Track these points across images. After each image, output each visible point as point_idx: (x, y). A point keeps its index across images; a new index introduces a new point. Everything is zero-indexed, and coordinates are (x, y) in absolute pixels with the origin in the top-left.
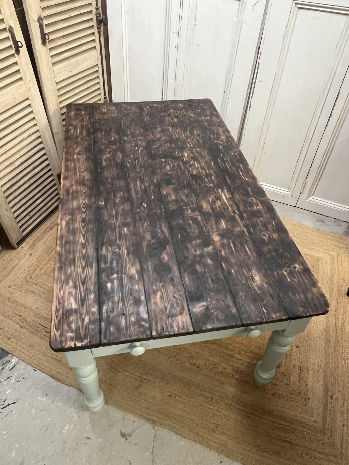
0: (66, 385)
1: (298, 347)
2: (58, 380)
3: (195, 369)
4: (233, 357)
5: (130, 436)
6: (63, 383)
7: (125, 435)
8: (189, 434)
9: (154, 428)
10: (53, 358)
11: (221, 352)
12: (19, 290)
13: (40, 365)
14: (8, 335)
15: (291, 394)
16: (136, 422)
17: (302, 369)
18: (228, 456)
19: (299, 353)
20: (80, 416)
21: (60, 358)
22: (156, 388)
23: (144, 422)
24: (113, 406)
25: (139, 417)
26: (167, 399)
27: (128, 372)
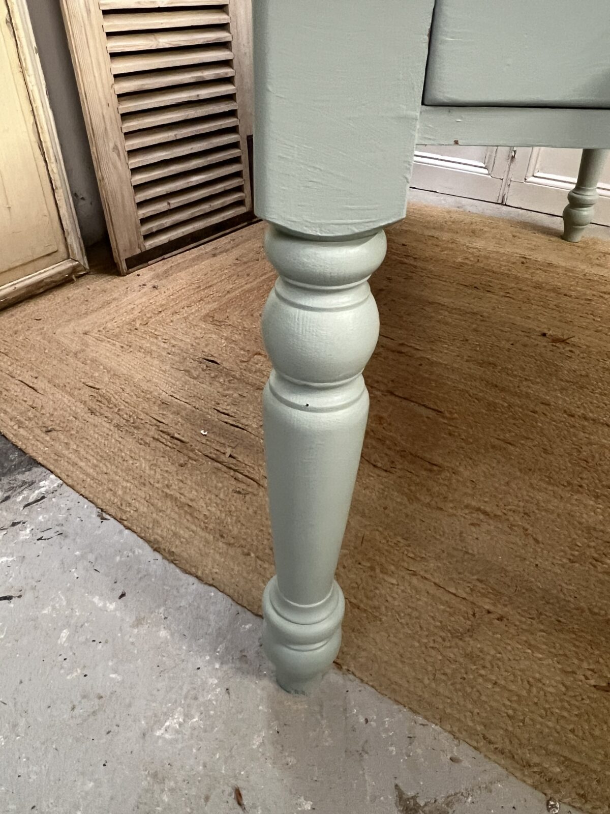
0: (197, 577)
2: (172, 558)
6: (185, 571)
7: (417, 807)
9: (550, 806)
10: (167, 496)
13: (123, 507)
14: (50, 423)
16: (466, 763)
20: (231, 691)
21: (191, 500)
22: (538, 649)
23: (500, 769)
24: (365, 679)
25: (475, 744)
26: (589, 697)
27: (422, 577)
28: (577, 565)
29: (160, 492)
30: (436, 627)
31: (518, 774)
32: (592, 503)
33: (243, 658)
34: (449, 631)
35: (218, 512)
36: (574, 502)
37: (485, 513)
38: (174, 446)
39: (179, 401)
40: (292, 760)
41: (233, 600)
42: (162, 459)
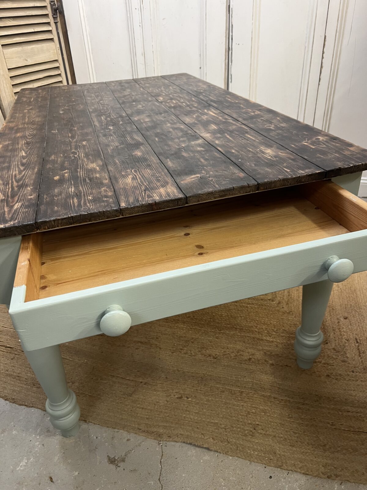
0: (25, 405)
1: (346, 318)
2: (13, 401)
3: (211, 361)
4: (262, 340)
5: (123, 460)
7: (115, 460)
8: (215, 442)
9: (159, 444)
10: (7, 375)
11: (244, 337)
15: (353, 372)
16: (132, 440)
17: (358, 341)
18: (280, 467)
19: (349, 324)
20: (45, 445)
21: (19, 374)
22: (158, 391)
23: (144, 437)
24: (96, 423)
25: (134, 432)
26: (175, 403)
27: (116, 377)
28: (174, 354)
29: (4, 374)
30: (122, 394)
31: (150, 437)
32: (182, 326)
33: (48, 431)
34: (127, 395)
35: (31, 375)
36: (175, 327)
37: (141, 343)
38: (8, 351)
39: (7, 329)
40: (70, 461)
41: (42, 410)
42: (3, 359)
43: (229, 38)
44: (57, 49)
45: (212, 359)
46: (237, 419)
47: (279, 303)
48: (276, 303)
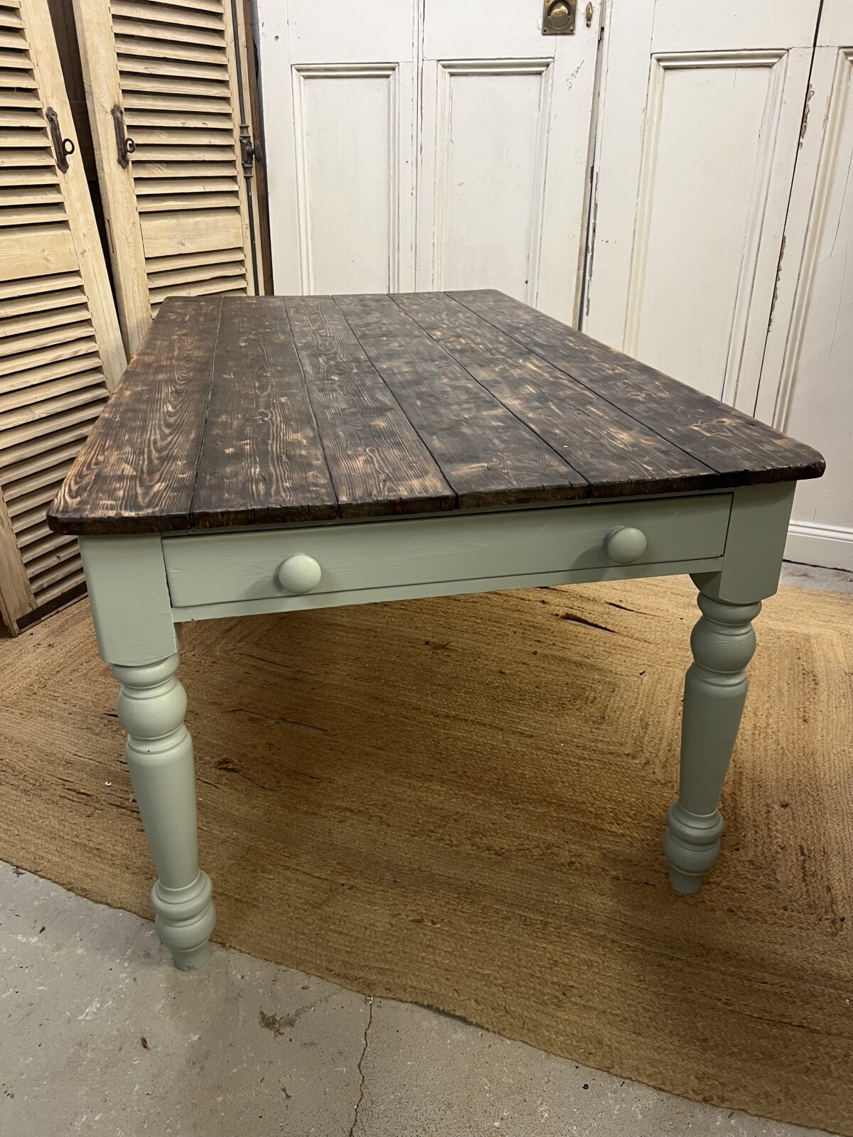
0: (107, 904)
1: (785, 806)
2: (84, 893)
3: (490, 859)
4: (602, 830)
5: (291, 1024)
6: (97, 902)
7: (274, 1021)
8: (480, 1008)
9: (366, 1001)
10: (76, 844)
11: (566, 821)
12: (7, 711)
13: (37, 861)
15: (786, 909)
16: (313, 988)
17: (806, 852)
18: (608, 1070)
19: (790, 818)
20: (138, 979)
21: (99, 844)
22: (376, 904)
23: (336, 986)
24: (243, 950)
25: (319, 975)
26: (407, 929)
27: (294, 869)
28: (416, 838)
29: (70, 843)
30: (301, 903)
31: (348, 987)
32: (438, 787)
33: (147, 955)
34: (310, 904)
35: (124, 850)
36: (425, 789)
37: (351, 811)
38: (81, 801)
39: (83, 759)
40: (184, 1014)
41: (139, 915)
42: (70, 814)
43: (589, 229)
44: (245, 227)
45: (493, 856)
46: (530, 971)
47: (648, 763)
48: (640, 763)
